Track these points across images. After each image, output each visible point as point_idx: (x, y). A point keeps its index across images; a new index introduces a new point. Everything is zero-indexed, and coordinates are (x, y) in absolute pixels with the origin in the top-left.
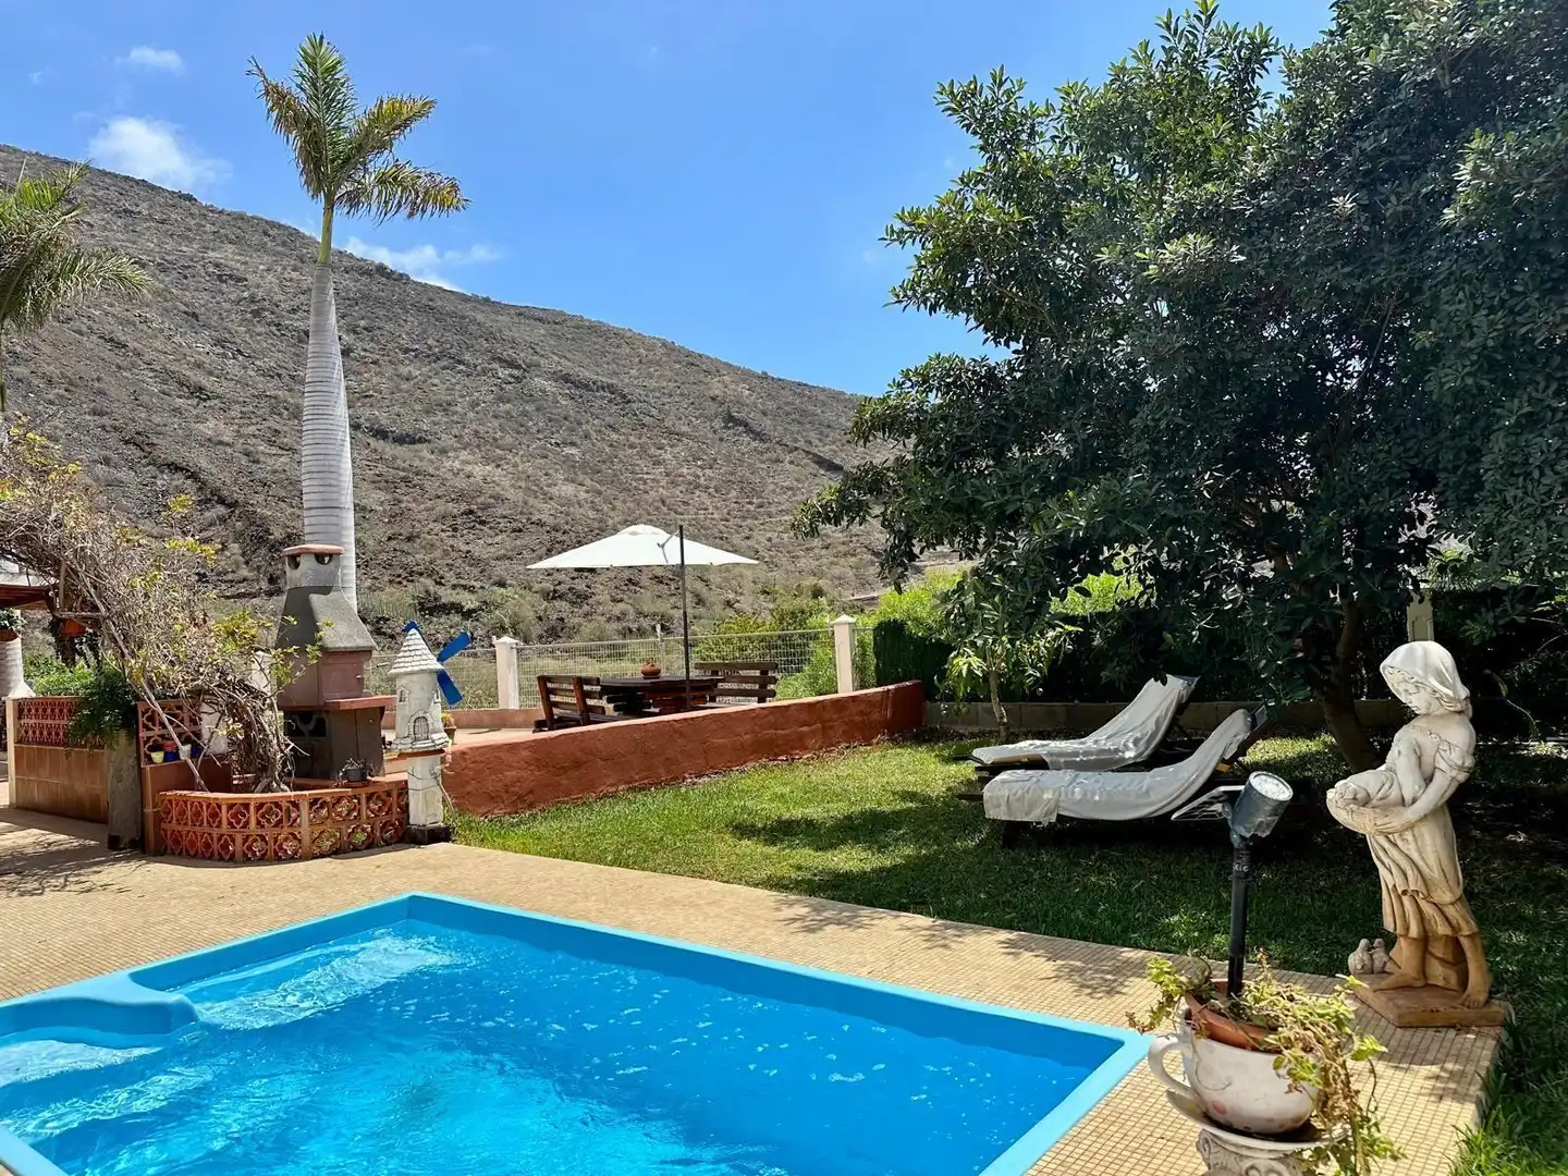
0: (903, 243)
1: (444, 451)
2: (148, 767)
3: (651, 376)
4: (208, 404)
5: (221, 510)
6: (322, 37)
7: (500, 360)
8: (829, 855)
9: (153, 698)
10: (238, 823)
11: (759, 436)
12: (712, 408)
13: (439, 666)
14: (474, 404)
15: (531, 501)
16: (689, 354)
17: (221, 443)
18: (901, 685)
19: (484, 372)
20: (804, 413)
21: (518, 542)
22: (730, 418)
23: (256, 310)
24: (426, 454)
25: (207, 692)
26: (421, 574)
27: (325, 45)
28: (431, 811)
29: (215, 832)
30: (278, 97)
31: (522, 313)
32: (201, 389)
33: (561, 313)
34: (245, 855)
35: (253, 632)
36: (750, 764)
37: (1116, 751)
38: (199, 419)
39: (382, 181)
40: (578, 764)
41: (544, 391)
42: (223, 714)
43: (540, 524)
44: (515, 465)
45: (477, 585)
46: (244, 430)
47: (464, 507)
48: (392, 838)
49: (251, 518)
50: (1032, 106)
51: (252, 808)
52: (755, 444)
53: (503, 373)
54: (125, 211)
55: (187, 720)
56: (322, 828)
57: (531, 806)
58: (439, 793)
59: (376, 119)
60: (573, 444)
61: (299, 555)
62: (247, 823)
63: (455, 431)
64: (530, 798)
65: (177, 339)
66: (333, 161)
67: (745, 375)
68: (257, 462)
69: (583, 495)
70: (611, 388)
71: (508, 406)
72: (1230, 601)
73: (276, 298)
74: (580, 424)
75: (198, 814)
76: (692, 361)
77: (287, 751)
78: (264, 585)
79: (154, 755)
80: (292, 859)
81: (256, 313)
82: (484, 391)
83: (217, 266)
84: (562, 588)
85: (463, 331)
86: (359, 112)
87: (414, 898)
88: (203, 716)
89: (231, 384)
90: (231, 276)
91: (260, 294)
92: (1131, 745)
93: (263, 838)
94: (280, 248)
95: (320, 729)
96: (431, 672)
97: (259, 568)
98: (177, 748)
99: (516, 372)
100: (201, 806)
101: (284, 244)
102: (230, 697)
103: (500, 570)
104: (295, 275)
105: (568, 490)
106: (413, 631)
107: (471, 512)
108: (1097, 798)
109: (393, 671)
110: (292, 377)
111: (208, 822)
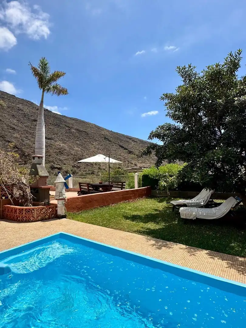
0: (164, 100)
1: (56, 141)
2: (1, 200)
3: (92, 130)
4: (15, 131)
5: (17, 149)
6: (45, 58)
7: (66, 126)
8: (147, 224)
9: (3, 185)
10: (21, 213)
11: (110, 141)
12: (102, 136)
13: (65, 181)
14: (62, 134)
15: (71, 150)
16: (99, 127)
17: (17, 138)
18: (148, 187)
19: (64, 128)
20: (118, 138)
21: (68, 157)
22: (105, 138)
23: (25, 115)
24: (53, 141)
25: (15, 184)
26: (51, 162)
27: (45, 60)
28: (62, 211)
29: (16, 215)
30: (35, 70)
31: (71, 118)
32: (14, 128)
33: (77, 119)
34: (22, 220)
35: (26, 172)
36: (122, 202)
37: (200, 203)
38: (14, 134)
39: (53, 87)
40: (90, 202)
41: (74, 132)
42: (18, 189)
43: (72, 154)
44: (68, 144)
45: (61, 164)
46: (22, 136)
47: (59, 151)
48: (53, 217)
49: (22, 151)
50: (196, 72)
51: (24, 210)
52: (109, 142)
53: (67, 128)
54: (3, 97)
55: (10, 190)
56: (39, 215)
57: (81, 210)
58: (64, 207)
59: (54, 75)
60: (78, 141)
61: (35, 157)
62: (23, 213)
63: (58, 138)
64: (81, 208)
65: (11, 119)
66: (45, 82)
67: (108, 131)
68: (24, 141)
69: (79, 150)
70: (85, 132)
71: (67, 134)
72: (240, 175)
73: (29, 114)
74: (79, 137)
75: (12, 211)
76: (99, 128)
77: (31, 197)
78: (24, 163)
79: (3, 197)
80: (32, 221)
81: (25, 116)
82: (63, 131)
83: (18, 108)
84: (75, 165)
85: (60, 121)
86: (51, 73)
87: (61, 234)
88: (14, 189)
89: (20, 128)
90: (20, 110)
91: (26, 113)
92: (202, 202)
93: (26, 217)
94: (29, 105)
95: (37, 192)
96: (63, 182)
97: (23, 160)
98: (8, 196)
99: (69, 128)
100: (13, 209)
101: (30, 105)
102: (20, 185)
103: (65, 162)
104: (32, 110)
105: (77, 148)
106: (60, 174)
107: (60, 152)
108: (205, 214)
109: (55, 182)
110: (30, 127)
111: (14, 212)
